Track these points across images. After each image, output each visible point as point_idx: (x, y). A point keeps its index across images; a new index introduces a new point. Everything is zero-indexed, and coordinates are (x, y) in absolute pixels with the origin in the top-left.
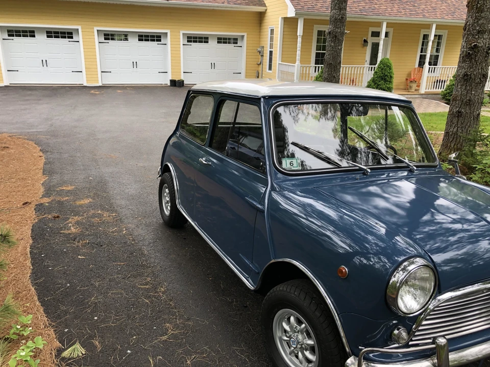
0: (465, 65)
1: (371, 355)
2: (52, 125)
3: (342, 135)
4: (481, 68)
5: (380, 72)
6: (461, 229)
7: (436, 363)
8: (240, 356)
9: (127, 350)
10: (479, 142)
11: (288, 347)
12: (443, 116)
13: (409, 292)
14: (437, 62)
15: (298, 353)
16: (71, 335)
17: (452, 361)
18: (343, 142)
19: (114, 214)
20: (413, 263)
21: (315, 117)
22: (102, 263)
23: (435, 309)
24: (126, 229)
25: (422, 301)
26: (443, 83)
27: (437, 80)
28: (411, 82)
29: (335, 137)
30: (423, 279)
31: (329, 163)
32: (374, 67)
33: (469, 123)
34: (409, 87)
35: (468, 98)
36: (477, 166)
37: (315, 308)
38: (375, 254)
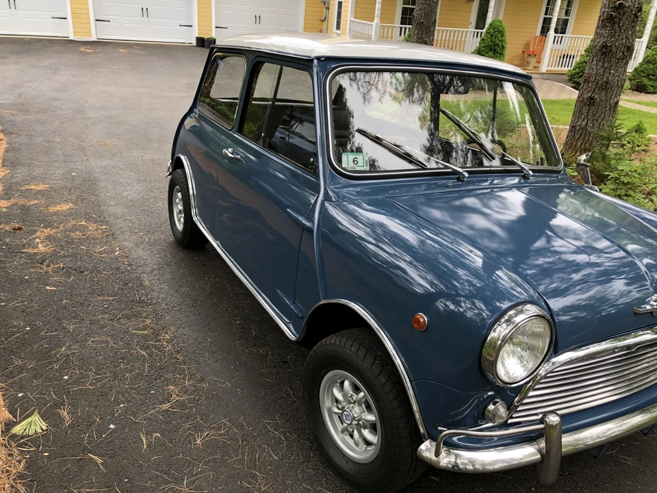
0: (604, 32)
1: (455, 439)
2: (20, 95)
3: (432, 126)
4: (626, 37)
5: (489, 40)
6: (588, 263)
7: (543, 448)
8: (272, 432)
9: (109, 425)
10: (615, 140)
11: (339, 422)
12: (568, 105)
13: (514, 353)
14: (566, 28)
15: (353, 431)
16: (28, 401)
17: (566, 446)
18: (433, 134)
19: (104, 227)
20: (521, 312)
21: (395, 98)
22: (81, 297)
23: (548, 375)
24: (120, 249)
25: (531, 365)
26: (571, 59)
27: (564, 55)
28: (530, 55)
29: (422, 128)
30: (535, 335)
31: (410, 162)
32: (481, 33)
33: (603, 114)
34: (525, 63)
35: (604, 80)
36: (611, 174)
37: (379, 371)
38: (468, 297)
